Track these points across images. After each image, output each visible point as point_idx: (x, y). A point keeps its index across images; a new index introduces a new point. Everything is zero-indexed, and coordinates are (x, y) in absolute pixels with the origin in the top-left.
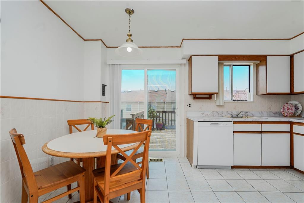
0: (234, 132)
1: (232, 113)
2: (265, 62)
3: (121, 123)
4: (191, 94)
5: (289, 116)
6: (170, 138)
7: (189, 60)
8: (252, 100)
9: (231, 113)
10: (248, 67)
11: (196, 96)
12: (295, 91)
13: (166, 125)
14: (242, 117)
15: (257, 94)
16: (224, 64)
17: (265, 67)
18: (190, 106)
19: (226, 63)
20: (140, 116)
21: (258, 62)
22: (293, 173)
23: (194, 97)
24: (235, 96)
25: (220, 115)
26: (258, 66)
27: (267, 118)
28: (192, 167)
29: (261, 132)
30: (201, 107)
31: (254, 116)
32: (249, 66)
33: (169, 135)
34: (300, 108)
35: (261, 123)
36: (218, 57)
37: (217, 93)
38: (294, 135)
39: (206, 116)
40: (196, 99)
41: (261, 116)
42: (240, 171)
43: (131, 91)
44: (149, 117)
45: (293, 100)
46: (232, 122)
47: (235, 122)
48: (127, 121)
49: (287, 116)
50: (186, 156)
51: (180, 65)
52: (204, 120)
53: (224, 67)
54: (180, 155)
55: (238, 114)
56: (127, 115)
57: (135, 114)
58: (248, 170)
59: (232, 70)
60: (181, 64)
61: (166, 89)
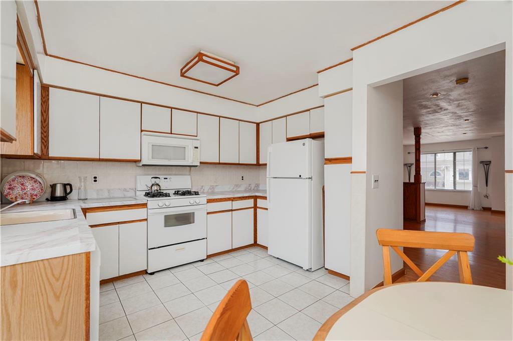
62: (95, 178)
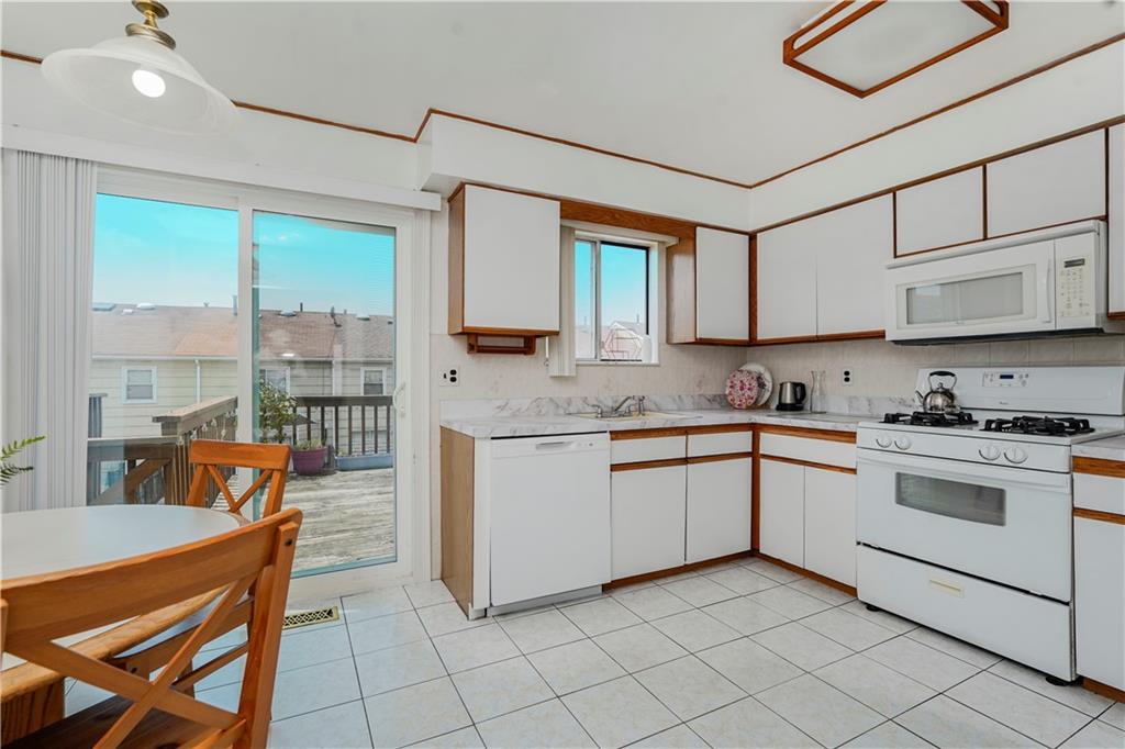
0: (614, 468)
1: (600, 402)
2: (691, 243)
3: (89, 465)
4: (460, 330)
5: (744, 407)
6: (359, 506)
7: (450, 200)
8: (654, 360)
9: (596, 403)
10: (644, 252)
11: (479, 342)
12: (761, 335)
13: (340, 454)
14: (629, 414)
15: (668, 341)
16: (577, 232)
17: (692, 260)
18: (453, 380)
19: (584, 229)
20: (209, 424)
21: (672, 241)
22: (759, 567)
23: (470, 345)
24: (606, 346)
25: (561, 411)
26: (673, 255)
27: (699, 415)
28: (467, 616)
29: (686, 461)
30: (496, 383)
31: (660, 410)
32: (647, 249)
33: (357, 496)
34: (769, 385)
35: (686, 431)
36: (560, 203)
37: (556, 333)
38: (762, 460)
39: (514, 415)
40: (479, 351)
41: (679, 410)
42: (630, 596)
43: (152, 309)
44: (263, 422)
45: (752, 361)
46: (608, 435)
47: (616, 435)
48: (132, 450)
49: (740, 409)
50: (437, 574)
51: (413, 214)
52: (515, 432)
53: (577, 243)
54: (412, 575)
55: (617, 405)
56: (129, 423)
57: (179, 418)
58: (652, 584)
59: (598, 257)
60: (418, 211)
61: (333, 309)
62: (847, 373)
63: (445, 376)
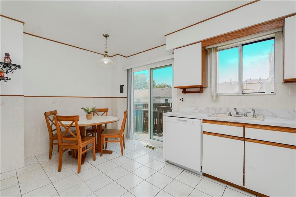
0: (204, 133)
11: (186, 90)
18: (183, 101)
23: (182, 91)
29: (244, 139)
30: (194, 102)
36: (201, 43)
39: (199, 112)
46: (202, 120)
47: (205, 121)
52: (172, 115)
63: (181, 100)
